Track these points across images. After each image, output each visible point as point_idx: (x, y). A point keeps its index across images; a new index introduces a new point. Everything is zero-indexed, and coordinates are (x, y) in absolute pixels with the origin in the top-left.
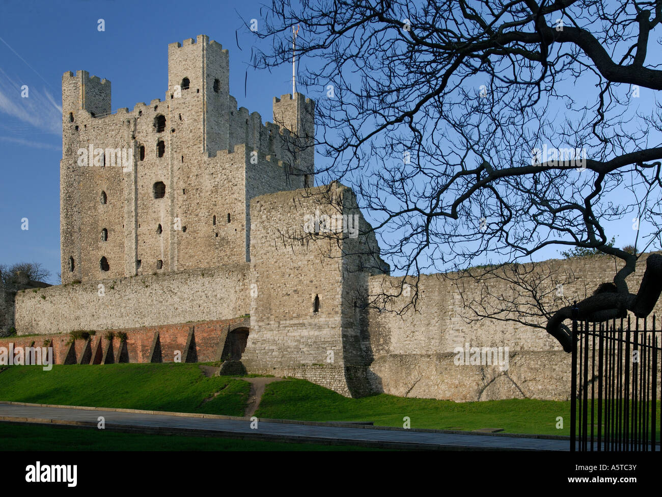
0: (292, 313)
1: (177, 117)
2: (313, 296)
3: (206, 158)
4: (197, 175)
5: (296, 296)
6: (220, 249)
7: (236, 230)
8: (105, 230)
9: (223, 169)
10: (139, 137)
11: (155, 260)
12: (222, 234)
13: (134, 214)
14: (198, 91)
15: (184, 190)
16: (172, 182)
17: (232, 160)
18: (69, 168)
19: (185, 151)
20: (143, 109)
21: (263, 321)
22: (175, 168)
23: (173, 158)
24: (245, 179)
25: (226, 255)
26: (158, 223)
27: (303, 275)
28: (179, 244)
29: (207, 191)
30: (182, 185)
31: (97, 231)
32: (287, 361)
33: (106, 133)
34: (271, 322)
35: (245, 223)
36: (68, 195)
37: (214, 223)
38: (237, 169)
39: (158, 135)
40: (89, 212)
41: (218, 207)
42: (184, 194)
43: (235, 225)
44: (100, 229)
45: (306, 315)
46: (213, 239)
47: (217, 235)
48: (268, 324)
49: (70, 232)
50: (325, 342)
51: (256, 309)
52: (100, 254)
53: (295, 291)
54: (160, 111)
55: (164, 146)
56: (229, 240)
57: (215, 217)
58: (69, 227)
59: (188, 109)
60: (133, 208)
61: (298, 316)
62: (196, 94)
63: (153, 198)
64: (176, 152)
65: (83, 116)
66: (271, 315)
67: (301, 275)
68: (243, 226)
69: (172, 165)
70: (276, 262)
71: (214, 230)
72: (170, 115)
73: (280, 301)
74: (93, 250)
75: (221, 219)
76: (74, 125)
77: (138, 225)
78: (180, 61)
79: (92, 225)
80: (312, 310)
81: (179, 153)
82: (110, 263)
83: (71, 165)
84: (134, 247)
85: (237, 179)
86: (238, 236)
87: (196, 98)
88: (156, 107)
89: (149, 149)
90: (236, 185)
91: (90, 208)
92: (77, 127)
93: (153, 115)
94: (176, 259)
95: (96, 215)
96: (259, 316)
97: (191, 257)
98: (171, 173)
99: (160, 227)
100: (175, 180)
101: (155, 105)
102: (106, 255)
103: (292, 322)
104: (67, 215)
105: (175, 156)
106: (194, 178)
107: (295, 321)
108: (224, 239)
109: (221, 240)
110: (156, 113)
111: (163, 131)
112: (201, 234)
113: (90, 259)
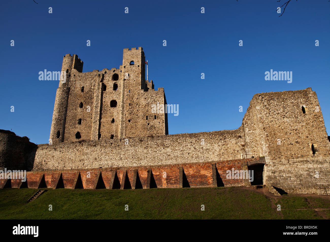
0: (297, 154)
1: (127, 75)
2: (310, 145)
3: (142, 91)
4: (137, 98)
5: (298, 145)
6: (150, 130)
7: (159, 122)
8: (81, 119)
9: (152, 97)
10: (105, 82)
11: (110, 135)
12: (151, 124)
13: (99, 113)
14: (139, 66)
15: (130, 104)
16: (123, 100)
17: (157, 93)
19: (131, 88)
20: (107, 71)
21: (276, 159)
23: (124, 91)
24: (164, 101)
25: (154, 133)
26: (112, 118)
27: (300, 134)
28: (126, 127)
29: (143, 105)
30: (129, 102)
31: (76, 120)
32: (306, 183)
33: (86, 79)
34: (282, 160)
35: (164, 120)
36: (61, 102)
37: (147, 119)
38: (160, 97)
39: (115, 81)
40: (72, 111)
41: (149, 112)
42: (130, 105)
43: (159, 120)
44: (78, 119)
45: (308, 155)
46: (146, 126)
47: (148, 124)
48: (281, 161)
50: (329, 171)
51: (269, 152)
52: (76, 131)
53: (297, 142)
54: (116, 72)
55: (117, 86)
56: (155, 127)
57: (147, 116)
58: (60, 117)
59: (133, 72)
60: (99, 111)
61: (302, 156)
62: (138, 67)
63: (110, 107)
64: (126, 88)
65: (74, 71)
66: (282, 156)
67: (299, 134)
68: (163, 121)
69: (124, 94)
71: (147, 122)
72: (123, 74)
73: (287, 148)
74: (72, 128)
75: (151, 117)
76: (68, 74)
77: (100, 118)
78: (130, 55)
79: (73, 117)
80: (311, 152)
81: (128, 89)
82: (82, 135)
83: (65, 90)
84: (98, 128)
85: (159, 101)
86: (160, 125)
87: (137, 69)
88: (114, 71)
89: (109, 87)
91: (72, 109)
92: (70, 75)
93: (112, 73)
94: (124, 134)
95: (76, 113)
96: (272, 156)
97: (133, 133)
98: (123, 97)
99: (113, 119)
100: (125, 99)
101: (114, 70)
102: (80, 131)
103: (298, 160)
104: (59, 111)
105: (125, 89)
106: (136, 99)
107: (301, 159)
108: (152, 126)
109: (151, 126)
110: (114, 73)
111: (118, 80)
112: (140, 124)
113: (70, 133)
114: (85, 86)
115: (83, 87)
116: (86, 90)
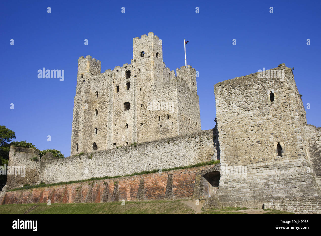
0: (257, 158)
1: (138, 70)
2: (276, 144)
3: (154, 87)
4: (149, 97)
5: (259, 145)
6: (163, 134)
7: (172, 123)
8: (96, 129)
9: (164, 92)
10: (117, 82)
11: (124, 143)
12: (164, 126)
13: (112, 119)
15: (141, 104)
16: (135, 102)
17: (169, 87)
18: (79, 99)
19: (142, 85)
20: (119, 69)
21: (232, 165)
22: (136, 94)
23: (135, 89)
24: (177, 96)
25: (167, 137)
26: (126, 123)
27: (264, 130)
28: (138, 132)
30: (140, 102)
32: (260, 195)
33: (99, 82)
35: (178, 119)
36: (77, 112)
37: (159, 120)
38: (172, 91)
39: (127, 80)
40: (88, 120)
41: (161, 112)
42: (141, 106)
43: (172, 120)
44: (93, 128)
45: (271, 159)
46: (159, 129)
47: (161, 126)
49: (77, 131)
50: (292, 179)
52: (93, 141)
53: (258, 142)
54: (128, 69)
55: (130, 85)
56: (168, 129)
57: (159, 117)
58: (77, 128)
59: (143, 66)
60: (112, 116)
61: (263, 160)
62: (148, 58)
63: (123, 111)
64: (137, 86)
65: (88, 75)
66: (239, 161)
67: (262, 130)
68: (176, 120)
70: (239, 123)
71: (159, 124)
72: (134, 69)
73: (246, 150)
74: (89, 139)
75: (163, 118)
76: (83, 79)
77: (114, 125)
78: (139, 45)
79: (89, 126)
80: (276, 154)
81: (139, 86)
82: (98, 145)
83: (80, 98)
84: (112, 136)
85: (172, 97)
86: (174, 126)
87: (148, 60)
88: (126, 67)
89: (122, 87)
90: (171, 100)
91: (88, 118)
92: (84, 81)
94: (136, 141)
95: (91, 121)
96: (228, 162)
98: (134, 97)
99: (127, 124)
100: (136, 100)
101: (125, 66)
102: (96, 142)
103: (258, 165)
104: (77, 122)
106: (147, 98)
107: (261, 164)
108: (165, 128)
109: (163, 129)
110: (125, 70)
111: (130, 78)
112: (151, 127)
113: (87, 144)
114: (99, 91)
115: (97, 92)
116: (100, 94)
